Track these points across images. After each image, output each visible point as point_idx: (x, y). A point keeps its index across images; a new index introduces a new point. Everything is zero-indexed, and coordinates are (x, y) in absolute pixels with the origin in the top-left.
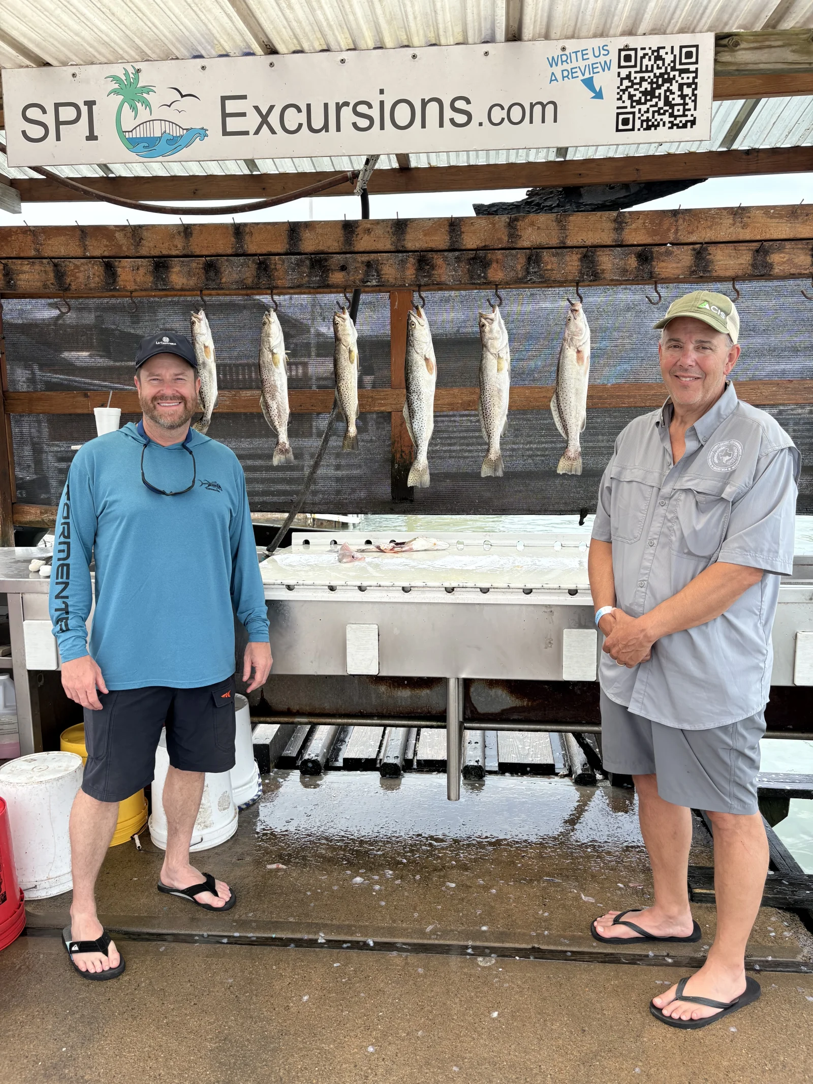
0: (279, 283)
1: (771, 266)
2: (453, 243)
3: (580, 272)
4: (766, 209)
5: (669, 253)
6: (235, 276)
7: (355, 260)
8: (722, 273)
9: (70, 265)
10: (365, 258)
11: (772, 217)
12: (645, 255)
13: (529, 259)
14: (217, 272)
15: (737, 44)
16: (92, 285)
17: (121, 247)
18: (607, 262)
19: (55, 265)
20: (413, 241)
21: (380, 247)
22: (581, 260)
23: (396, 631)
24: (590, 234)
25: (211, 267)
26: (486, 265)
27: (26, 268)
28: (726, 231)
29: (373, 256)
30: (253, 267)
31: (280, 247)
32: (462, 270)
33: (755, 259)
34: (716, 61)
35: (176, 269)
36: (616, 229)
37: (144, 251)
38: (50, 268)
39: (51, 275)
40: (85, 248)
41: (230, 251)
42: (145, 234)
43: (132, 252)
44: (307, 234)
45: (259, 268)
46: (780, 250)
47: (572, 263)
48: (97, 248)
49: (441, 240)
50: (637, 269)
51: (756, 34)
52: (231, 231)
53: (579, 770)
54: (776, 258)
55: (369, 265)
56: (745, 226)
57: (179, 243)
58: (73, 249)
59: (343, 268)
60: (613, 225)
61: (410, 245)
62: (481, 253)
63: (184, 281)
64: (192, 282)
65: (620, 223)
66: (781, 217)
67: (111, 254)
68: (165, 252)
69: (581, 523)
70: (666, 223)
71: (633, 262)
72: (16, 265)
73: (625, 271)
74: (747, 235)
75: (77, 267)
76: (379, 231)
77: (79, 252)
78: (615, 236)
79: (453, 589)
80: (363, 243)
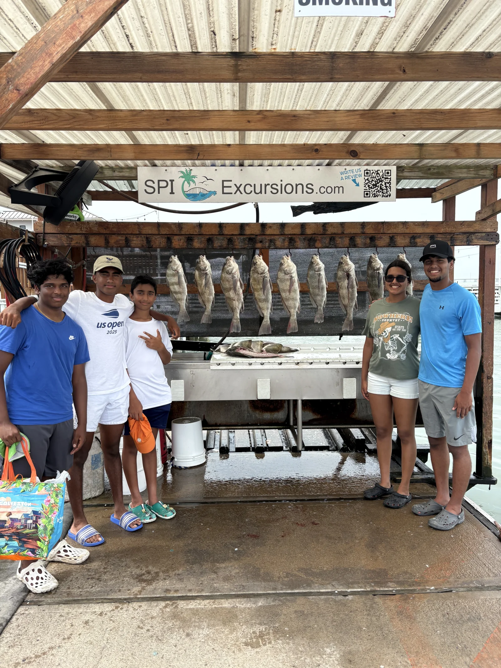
0: (237, 247)
1: (416, 243)
2: (302, 232)
3: (349, 244)
4: (414, 223)
5: (381, 238)
6: (219, 244)
7: (266, 239)
8: (400, 245)
9: (153, 238)
10: (269, 238)
11: (416, 225)
12: (372, 239)
13: (331, 239)
14: (212, 242)
15: (403, 170)
16: (162, 246)
17: (173, 231)
18: (359, 240)
19: (147, 238)
20: (287, 231)
21: (275, 233)
22: (350, 240)
23: (277, 381)
24: (353, 230)
25: (210, 240)
26: (315, 241)
27: (135, 239)
28: (400, 230)
29: (272, 237)
30: (226, 241)
31: (237, 232)
32: (306, 242)
33: (411, 240)
34: (397, 176)
35: (196, 241)
36: (362, 228)
37: (183, 233)
38: (144, 239)
39: (145, 242)
40: (159, 230)
41: (217, 233)
42: (183, 226)
43: (178, 233)
44: (247, 228)
45: (228, 242)
46: (419, 237)
47: (347, 241)
48: (164, 231)
49: (298, 231)
50: (370, 243)
51: (410, 167)
52: (218, 226)
53: (341, 446)
54: (418, 240)
55: (271, 241)
56: (407, 228)
57: (197, 230)
58: (155, 231)
59: (261, 242)
60: (361, 227)
61: (286, 233)
62: (314, 236)
63: (199, 245)
64: (202, 246)
65: (363, 226)
66: (419, 225)
67: (170, 233)
68: (191, 233)
69: (340, 339)
70: (380, 226)
71: (368, 241)
72: (131, 238)
73: (365, 244)
74: (407, 231)
75: (156, 239)
76: (275, 227)
77: (156, 232)
78: (361, 230)
79: (298, 363)
80: (268, 232)
